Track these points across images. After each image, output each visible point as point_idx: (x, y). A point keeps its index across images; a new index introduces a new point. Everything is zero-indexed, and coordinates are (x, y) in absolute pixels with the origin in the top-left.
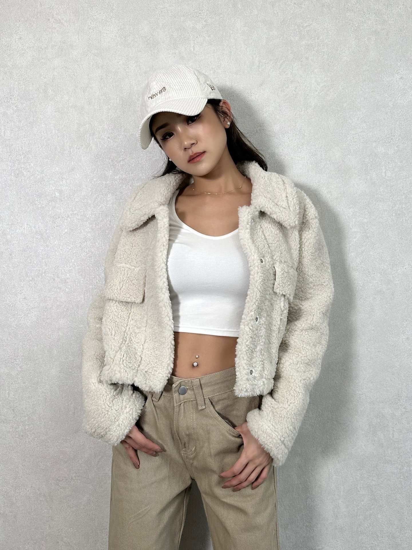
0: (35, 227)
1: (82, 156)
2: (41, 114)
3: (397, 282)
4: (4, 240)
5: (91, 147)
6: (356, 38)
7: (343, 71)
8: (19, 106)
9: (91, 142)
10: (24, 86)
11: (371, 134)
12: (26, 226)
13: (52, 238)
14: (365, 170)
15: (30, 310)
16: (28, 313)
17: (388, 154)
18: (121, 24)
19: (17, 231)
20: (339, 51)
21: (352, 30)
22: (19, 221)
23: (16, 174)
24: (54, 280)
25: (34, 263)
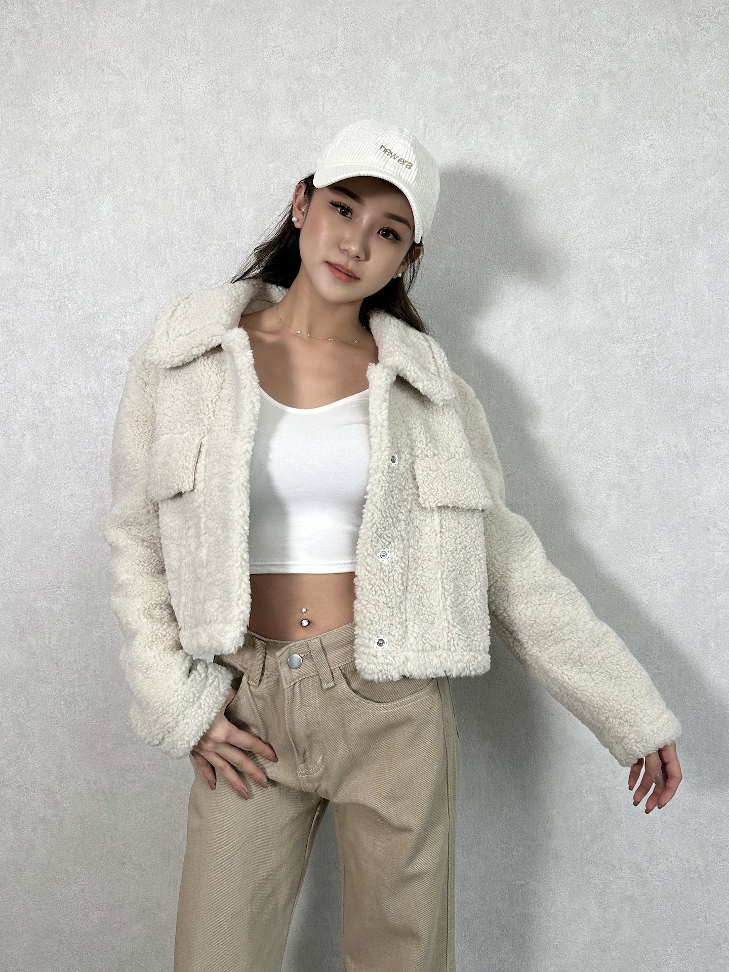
0: (85, 388)
1: (155, 278)
2: (92, 215)
3: (645, 470)
4: (41, 408)
5: (168, 264)
6: (578, 84)
7: (558, 137)
8: (60, 204)
9: (168, 256)
10: (67, 173)
11: (602, 236)
12: (72, 385)
13: (110, 403)
14: (593, 293)
15: (79, 513)
16: (78, 518)
17: (630, 267)
18: (211, 73)
19: (59, 394)
20: (550, 105)
21: (572, 71)
22: (62, 379)
23: (58, 307)
25: (85, 442)
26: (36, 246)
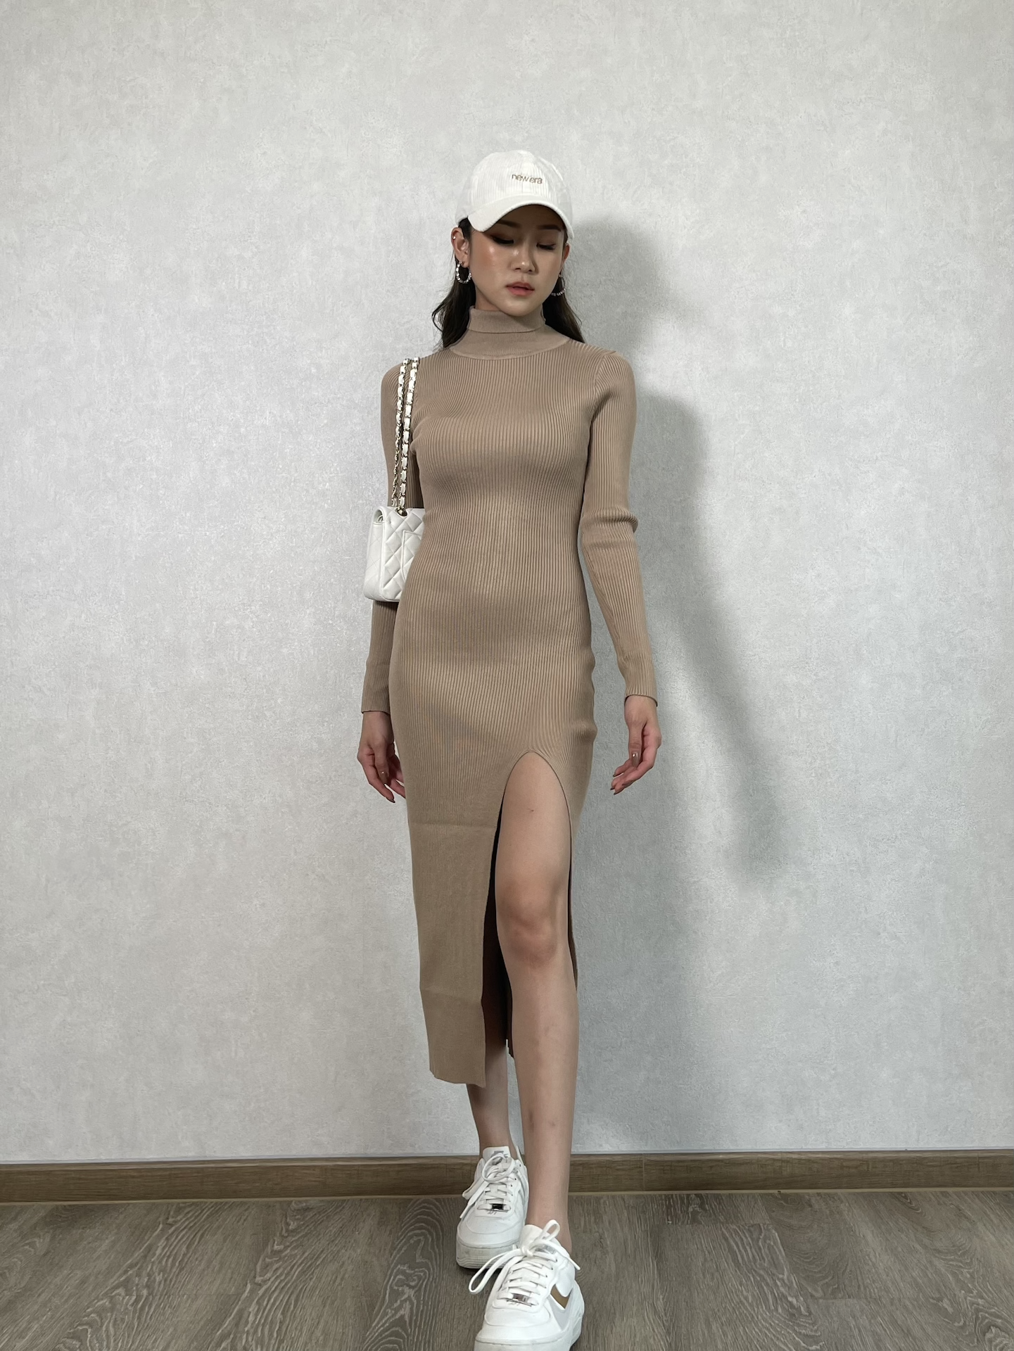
0: (281, 417)
2: (292, 259)
3: (803, 496)
4: (237, 435)
5: (363, 304)
6: (740, 157)
8: (261, 247)
9: (363, 297)
10: (268, 219)
11: (763, 288)
12: (268, 414)
14: (756, 337)
17: (788, 316)
18: (408, 135)
19: (255, 422)
21: (735, 145)
22: (258, 408)
23: (256, 342)
24: (307, 491)
25: (278, 467)
26: (236, 285)
